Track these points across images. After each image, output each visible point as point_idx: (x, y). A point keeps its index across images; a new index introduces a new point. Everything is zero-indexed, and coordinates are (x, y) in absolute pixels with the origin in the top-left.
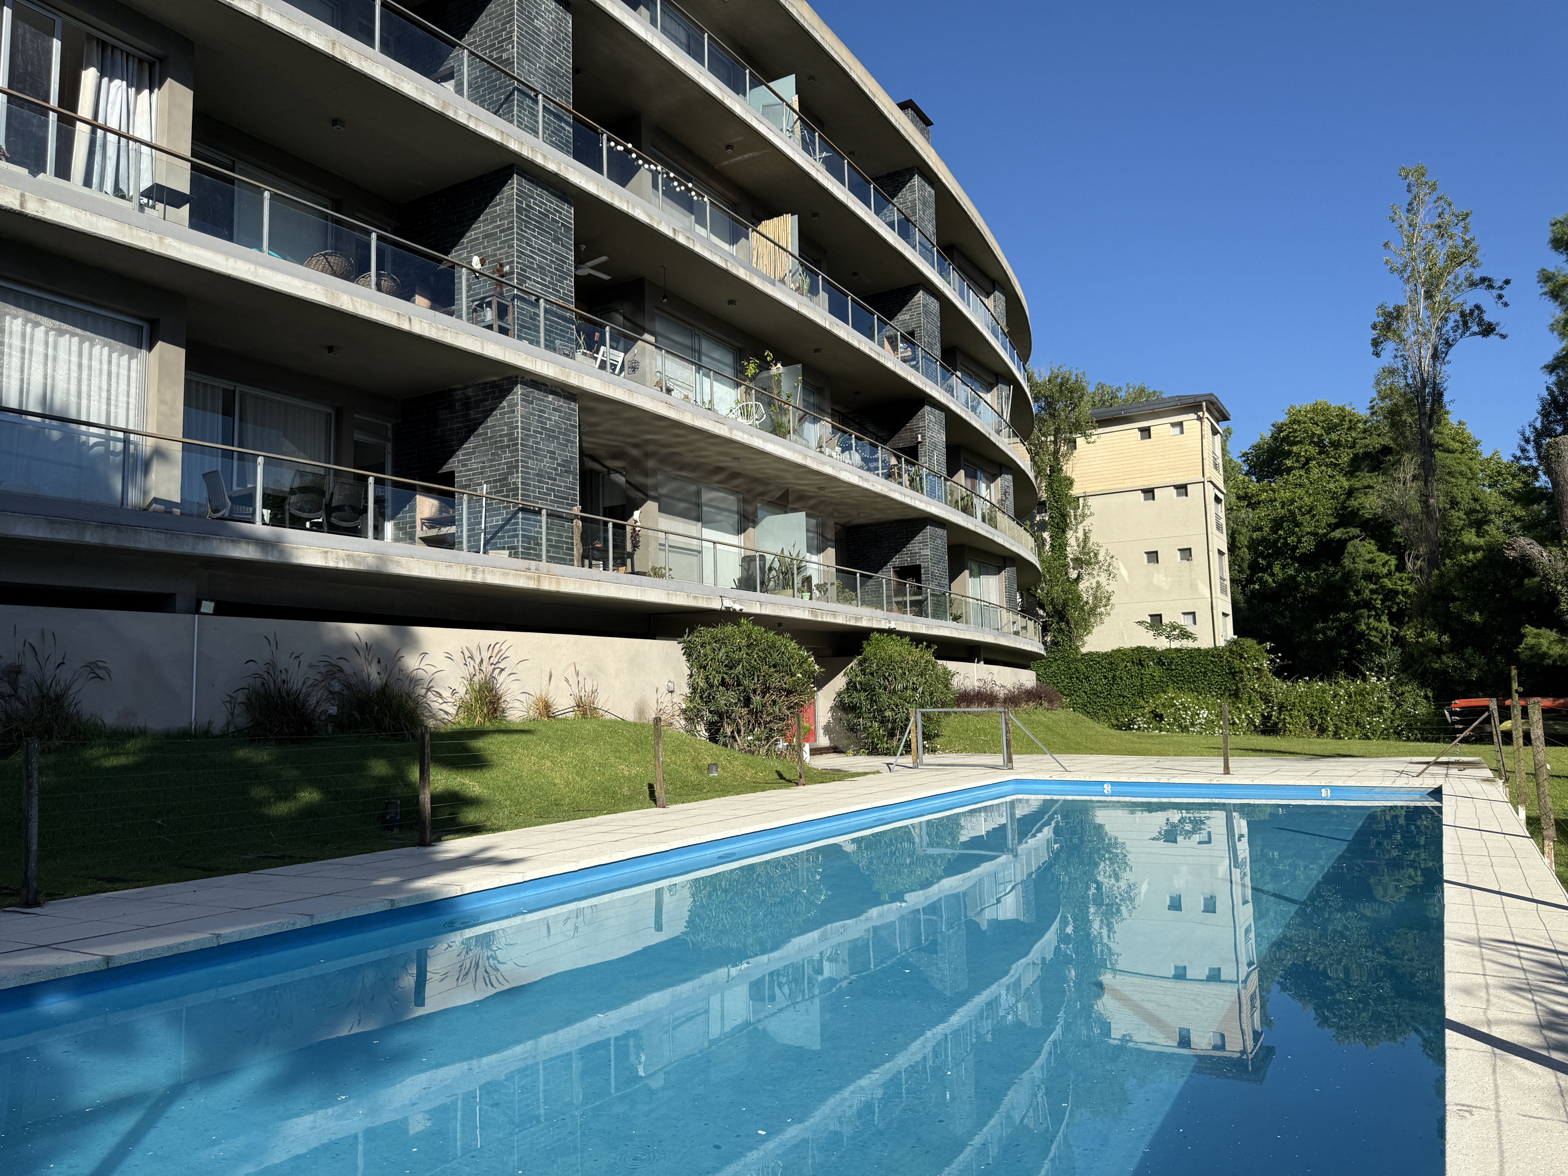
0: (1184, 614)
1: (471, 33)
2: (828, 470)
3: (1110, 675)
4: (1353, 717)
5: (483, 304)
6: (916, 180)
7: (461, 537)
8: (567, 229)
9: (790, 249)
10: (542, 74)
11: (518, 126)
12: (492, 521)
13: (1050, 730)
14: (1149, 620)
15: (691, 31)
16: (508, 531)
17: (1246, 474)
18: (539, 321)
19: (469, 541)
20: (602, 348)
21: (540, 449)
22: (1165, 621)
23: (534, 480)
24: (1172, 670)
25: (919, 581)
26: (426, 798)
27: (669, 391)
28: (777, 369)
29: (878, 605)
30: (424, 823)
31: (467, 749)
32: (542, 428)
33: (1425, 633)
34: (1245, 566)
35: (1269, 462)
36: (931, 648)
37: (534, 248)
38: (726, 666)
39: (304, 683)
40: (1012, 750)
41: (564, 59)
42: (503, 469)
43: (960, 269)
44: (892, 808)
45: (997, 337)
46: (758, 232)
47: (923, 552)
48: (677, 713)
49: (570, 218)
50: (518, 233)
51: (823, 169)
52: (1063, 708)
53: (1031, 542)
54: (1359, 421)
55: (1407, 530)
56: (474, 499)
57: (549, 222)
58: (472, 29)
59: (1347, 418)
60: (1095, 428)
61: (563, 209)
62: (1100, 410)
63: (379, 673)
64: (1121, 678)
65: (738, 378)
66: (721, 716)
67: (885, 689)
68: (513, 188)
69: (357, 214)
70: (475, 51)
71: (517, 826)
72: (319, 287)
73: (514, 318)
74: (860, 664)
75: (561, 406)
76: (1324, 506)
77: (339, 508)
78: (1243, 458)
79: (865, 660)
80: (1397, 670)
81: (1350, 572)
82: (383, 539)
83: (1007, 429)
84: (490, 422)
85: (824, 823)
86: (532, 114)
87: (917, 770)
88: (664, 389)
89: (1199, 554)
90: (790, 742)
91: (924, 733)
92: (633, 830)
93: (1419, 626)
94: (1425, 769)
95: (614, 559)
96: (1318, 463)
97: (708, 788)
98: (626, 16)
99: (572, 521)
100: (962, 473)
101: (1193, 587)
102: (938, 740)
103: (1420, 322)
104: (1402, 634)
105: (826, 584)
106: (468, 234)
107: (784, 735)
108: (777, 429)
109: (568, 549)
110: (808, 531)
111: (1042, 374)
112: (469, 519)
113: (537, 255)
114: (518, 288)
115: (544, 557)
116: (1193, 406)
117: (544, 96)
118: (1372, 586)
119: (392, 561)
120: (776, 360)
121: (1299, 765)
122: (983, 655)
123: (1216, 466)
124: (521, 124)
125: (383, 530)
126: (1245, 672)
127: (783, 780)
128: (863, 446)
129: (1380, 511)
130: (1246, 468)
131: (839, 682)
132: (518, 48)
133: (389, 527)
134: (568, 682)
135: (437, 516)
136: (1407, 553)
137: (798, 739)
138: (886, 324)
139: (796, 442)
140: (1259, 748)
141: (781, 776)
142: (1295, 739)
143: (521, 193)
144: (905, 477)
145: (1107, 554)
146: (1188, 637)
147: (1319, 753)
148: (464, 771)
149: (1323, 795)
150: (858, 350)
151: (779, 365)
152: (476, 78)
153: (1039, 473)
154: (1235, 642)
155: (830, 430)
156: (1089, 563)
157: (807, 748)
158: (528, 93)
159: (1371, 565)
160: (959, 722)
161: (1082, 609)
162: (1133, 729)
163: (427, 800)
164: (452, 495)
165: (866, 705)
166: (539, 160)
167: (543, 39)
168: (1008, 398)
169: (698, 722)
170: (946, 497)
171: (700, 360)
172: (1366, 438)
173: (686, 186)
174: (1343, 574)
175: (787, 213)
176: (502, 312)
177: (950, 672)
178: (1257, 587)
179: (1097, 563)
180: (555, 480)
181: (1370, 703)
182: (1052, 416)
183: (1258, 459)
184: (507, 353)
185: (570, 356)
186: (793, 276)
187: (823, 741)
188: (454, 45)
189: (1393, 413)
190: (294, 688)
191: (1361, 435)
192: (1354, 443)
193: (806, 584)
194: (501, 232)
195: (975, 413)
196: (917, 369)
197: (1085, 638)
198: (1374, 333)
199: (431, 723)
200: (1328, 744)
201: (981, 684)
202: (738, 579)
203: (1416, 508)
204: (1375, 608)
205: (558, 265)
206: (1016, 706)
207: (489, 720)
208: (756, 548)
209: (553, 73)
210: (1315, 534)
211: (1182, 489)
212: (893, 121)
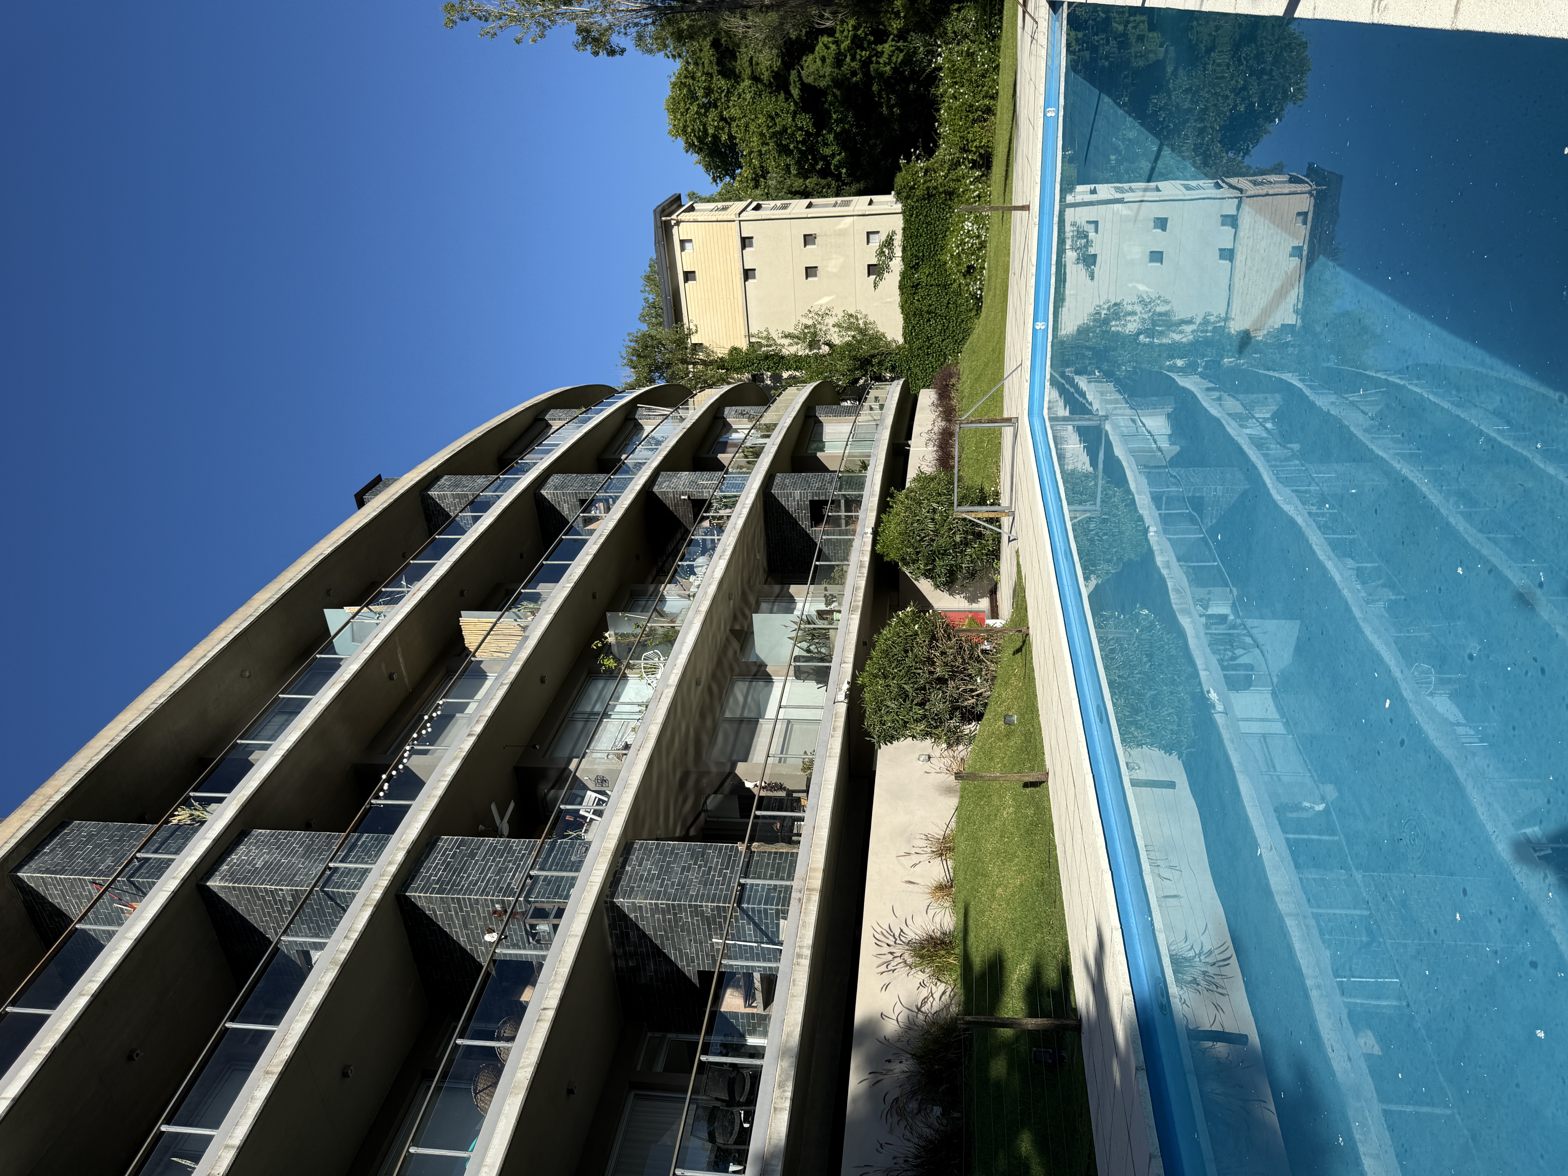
0: (868, 242)
1: (266, 931)
2: (712, 589)
3: (927, 316)
4: (976, 81)
5: (532, 933)
6: (433, 493)
7: (764, 968)
8: (462, 843)
9: (494, 620)
10: (309, 862)
11: (359, 889)
12: (750, 935)
13: (979, 377)
14: (873, 277)
15: (276, 710)
16: (760, 918)
17: (734, 179)
18: (552, 877)
19: (770, 961)
20: (582, 813)
21: (679, 882)
22: (874, 261)
23: (710, 890)
24: (923, 256)
25: (826, 502)
26: (1032, 1023)
27: (627, 747)
28: (610, 637)
29: (849, 544)
30: (1057, 1026)
31: (983, 975)
32: (658, 878)
33: (896, 10)
34: (823, 182)
35: (723, 157)
36: (893, 493)
37: (479, 878)
38: (905, 701)
39: (909, 1140)
40: (998, 418)
41: (296, 839)
42: (697, 920)
43: (522, 453)
44: (1055, 542)
45: (590, 418)
46: (476, 650)
47: (797, 498)
48: (951, 753)
49: (452, 840)
50: (464, 894)
51: (418, 585)
52: (958, 363)
53: (791, 390)
54: (686, 69)
55: (794, 26)
56: (728, 952)
57: (455, 862)
58: (262, 930)
59: (683, 81)
60: (683, 325)
61: (443, 846)
62: (666, 319)
63: (901, 1062)
64: (930, 305)
65: (618, 676)
66: (955, 708)
67: (933, 540)
68: (420, 897)
69: (437, 1056)
70: (283, 928)
71: (1063, 928)
72: (508, 1101)
73: (548, 902)
74: (906, 564)
75: (637, 858)
76: (768, 105)
77: (731, 1093)
78: (718, 181)
79: (903, 560)
80: (931, 37)
81: (833, 80)
82: (764, 1048)
83: (680, 411)
84: (650, 932)
85: (1068, 612)
86: (348, 873)
87: (1017, 513)
88: (624, 752)
89: (810, 227)
90: (984, 639)
91: (979, 504)
92: (1071, 808)
93: (889, 15)
94: (1030, 15)
95: (792, 811)
96: (726, 109)
97: (1030, 726)
98: (257, 775)
99: (752, 853)
100: (721, 456)
101: (842, 233)
102: (987, 489)
103: (593, 10)
104: (895, 32)
105: (825, 596)
106: (463, 944)
107: (977, 645)
108: (669, 639)
109: (780, 859)
110: (771, 612)
111: (628, 375)
112: (747, 959)
113: (486, 875)
114: (518, 897)
115: (788, 883)
116: (665, 230)
117: (331, 861)
118: (848, 59)
119: (787, 1041)
120: (602, 638)
121: (1022, 137)
122: (902, 441)
123: (725, 209)
124: (357, 885)
125: (754, 1047)
126: (928, 184)
127: (1023, 648)
128: (690, 554)
129: (775, 51)
130: (728, 179)
131: (925, 586)
132: (282, 885)
133: (752, 1041)
134: (915, 865)
135: (742, 991)
136: (816, 26)
137: (982, 631)
138: (571, 527)
139: (683, 621)
140: (1004, 173)
141: (1019, 650)
142: (996, 137)
143: (425, 889)
144: (723, 512)
145: (806, 316)
146: (892, 239)
147: (1011, 115)
148: (1005, 979)
149: (1053, 115)
150: (596, 556)
151: (607, 635)
152: (310, 929)
153: (723, 381)
154: (898, 194)
155: (673, 585)
156: (815, 334)
157: (990, 622)
158: (327, 877)
159: (827, 60)
160: (969, 467)
161: (859, 342)
162: (981, 295)
163: (1034, 1021)
164: (722, 975)
165: (949, 560)
166: (393, 869)
167: (275, 859)
168: (649, 409)
169: (961, 732)
170: (744, 473)
171: (598, 714)
172: (703, 63)
173: (427, 721)
174: (835, 87)
175: (459, 621)
176: (541, 914)
177: (918, 475)
178: (844, 171)
179: (815, 325)
180: (710, 868)
181: (963, 63)
182: (669, 366)
183: (719, 167)
184: (582, 911)
185: (587, 846)
186: (520, 618)
187: (984, 604)
188: (277, 949)
189: (680, 37)
190: (914, 1150)
191: (700, 67)
192: (707, 74)
193: (825, 616)
194: (462, 911)
195: (663, 441)
196: (617, 498)
197: (889, 339)
198: (603, 54)
199: (954, 1009)
200: (1002, 105)
201: (931, 444)
202: (818, 683)
203: (773, 17)
204: (870, 57)
205: (497, 854)
206: (955, 410)
207: (953, 949)
208: (787, 664)
209: (308, 852)
210: (795, 113)
211: (746, 242)
212: (375, 514)
